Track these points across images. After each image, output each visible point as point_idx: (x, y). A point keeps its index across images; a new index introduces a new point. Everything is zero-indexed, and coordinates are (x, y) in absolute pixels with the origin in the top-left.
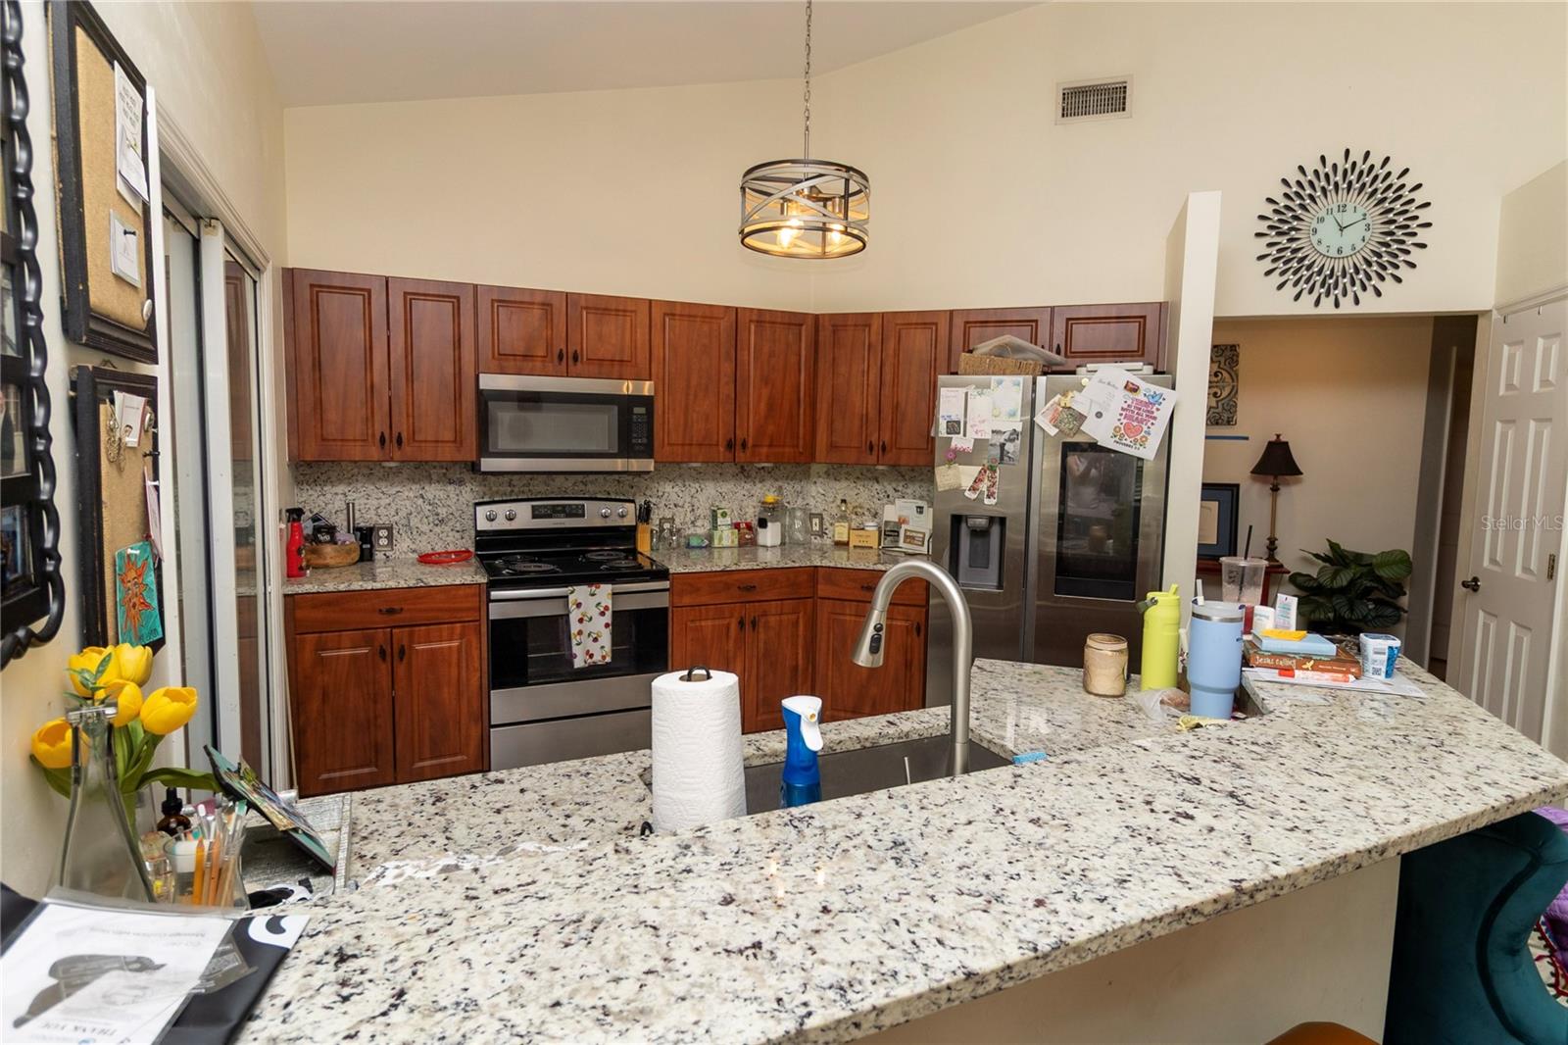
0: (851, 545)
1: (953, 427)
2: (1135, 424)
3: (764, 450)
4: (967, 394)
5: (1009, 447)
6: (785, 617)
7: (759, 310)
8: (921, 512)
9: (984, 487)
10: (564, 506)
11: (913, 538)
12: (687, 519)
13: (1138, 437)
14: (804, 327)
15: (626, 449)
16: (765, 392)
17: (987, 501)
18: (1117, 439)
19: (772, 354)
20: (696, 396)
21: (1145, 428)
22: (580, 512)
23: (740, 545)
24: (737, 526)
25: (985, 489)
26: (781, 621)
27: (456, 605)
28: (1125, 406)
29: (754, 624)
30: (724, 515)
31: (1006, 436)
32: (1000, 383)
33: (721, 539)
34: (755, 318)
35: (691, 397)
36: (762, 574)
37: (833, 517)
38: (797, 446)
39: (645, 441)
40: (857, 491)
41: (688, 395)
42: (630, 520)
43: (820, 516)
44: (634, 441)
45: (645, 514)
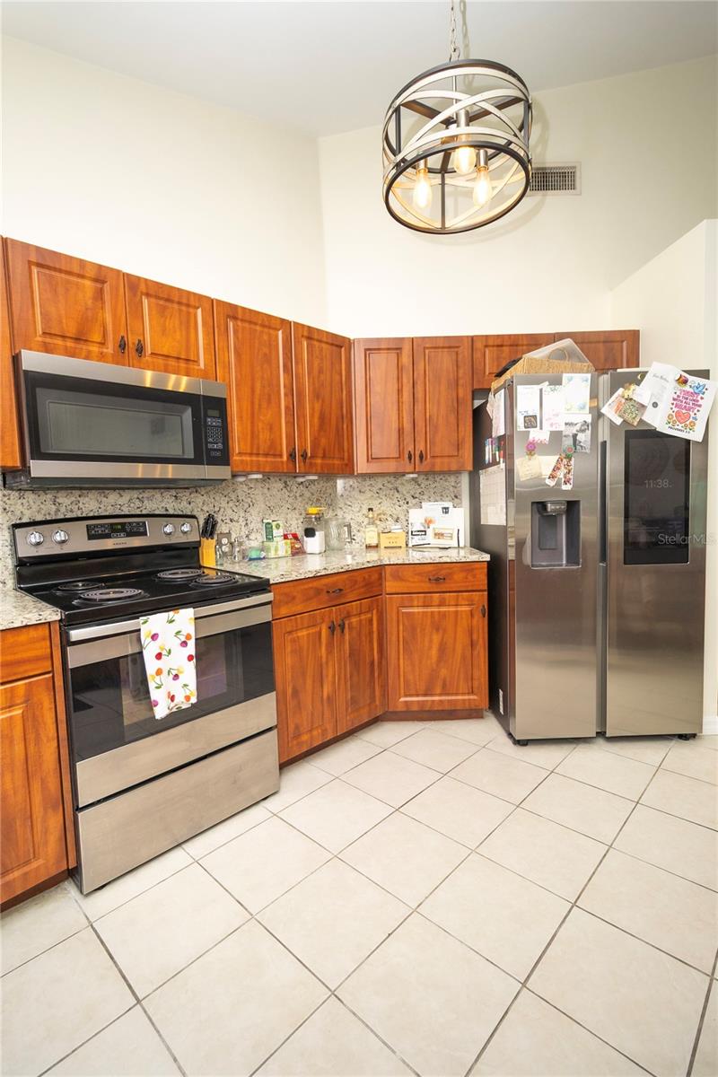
0: (382, 546)
1: (530, 421)
2: (684, 411)
3: (319, 461)
4: (541, 390)
5: (581, 437)
6: (363, 617)
7: (309, 327)
8: (447, 512)
9: (561, 474)
10: (123, 525)
11: (442, 535)
12: (242, 533)
13: (688, 423)
14: (343, 349)
15: (202, 455)
16: (317, 406)
17: (564, 487)
18: (670, 425)
19: (321, 371)
20: (260, 405)
21: (692, 415)
22: (142, 529)
23: (294, 554)
24: (285, 537)
25: (562, 476)
26: (361, 620)
27: (18, 656)
28: (675, 396)
29: (342, 627)
30: (278, 527)
31: (578, 427)
32: (570, 380)
33: (276, 550)
34: (306, 334)
35: (257, 407)
36: (345, 576)
37: (360, 525)
38: (343, 459)
39: (220, 446)
40: (380, 500)
41: (253, 403)
42: (194, 537)
43: (349, 526)
44: (210, 446)
45: (209, 528)
